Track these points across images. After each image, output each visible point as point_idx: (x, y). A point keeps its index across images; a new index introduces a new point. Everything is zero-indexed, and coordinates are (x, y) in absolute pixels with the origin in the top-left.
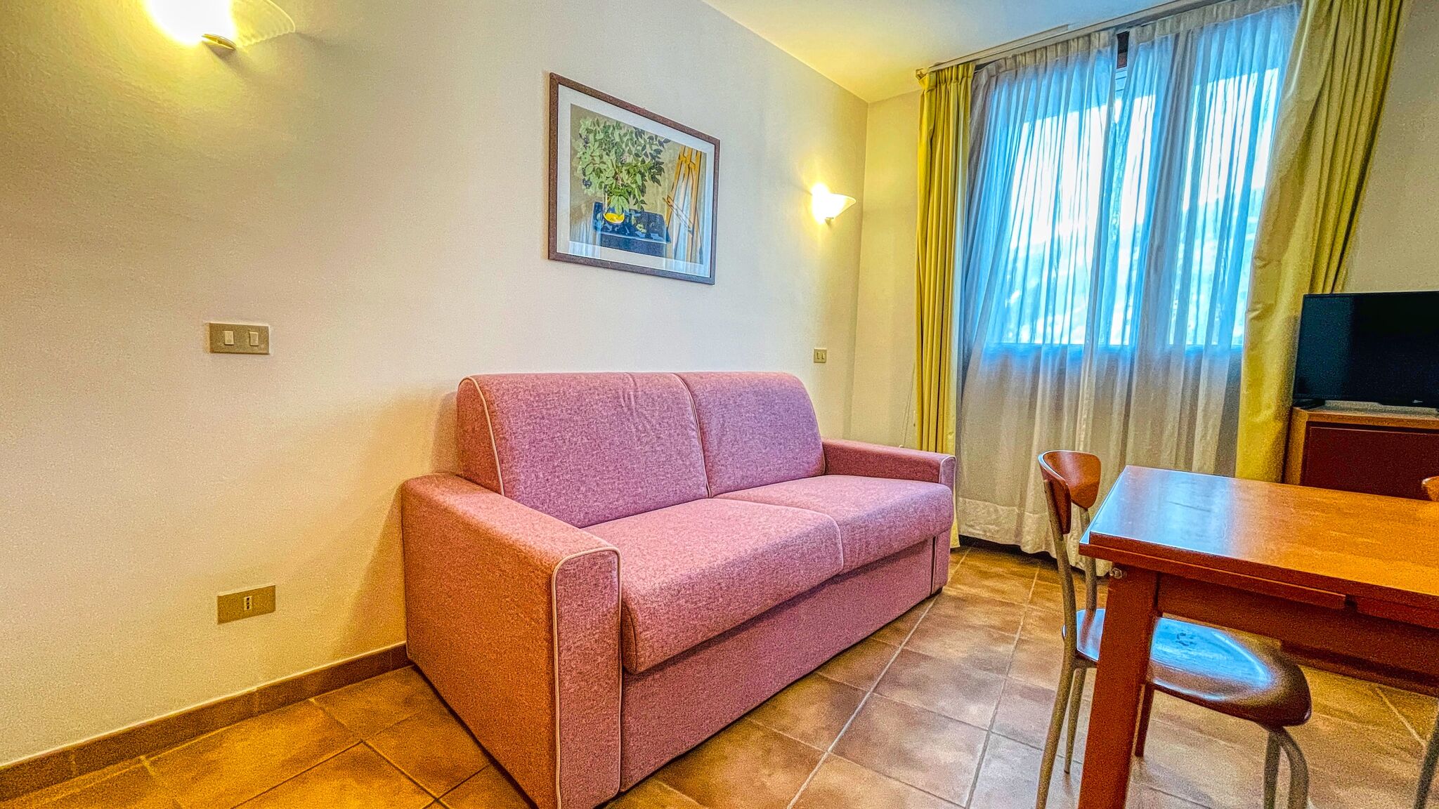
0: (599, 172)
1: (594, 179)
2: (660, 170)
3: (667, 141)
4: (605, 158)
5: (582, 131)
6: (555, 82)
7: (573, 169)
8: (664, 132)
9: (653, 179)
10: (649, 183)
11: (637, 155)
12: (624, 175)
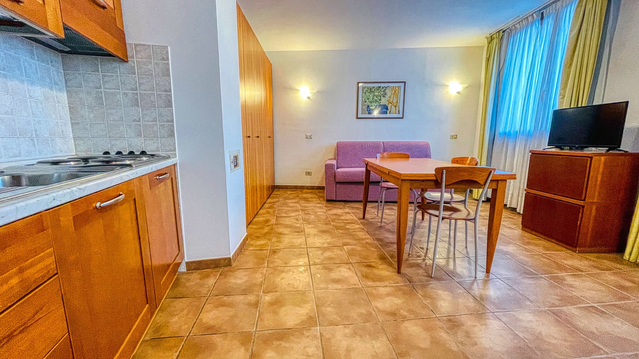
0: (368, 99)
1: (367, 101)
2: (386, 94)
3: (388, 87)
5: (365, 91)
6: (358, 83)
7: (362, 100)
8: (386, 85)
9: (384, 96)
10: (382, 98)
11: (379, 92)
12: (375, 98)
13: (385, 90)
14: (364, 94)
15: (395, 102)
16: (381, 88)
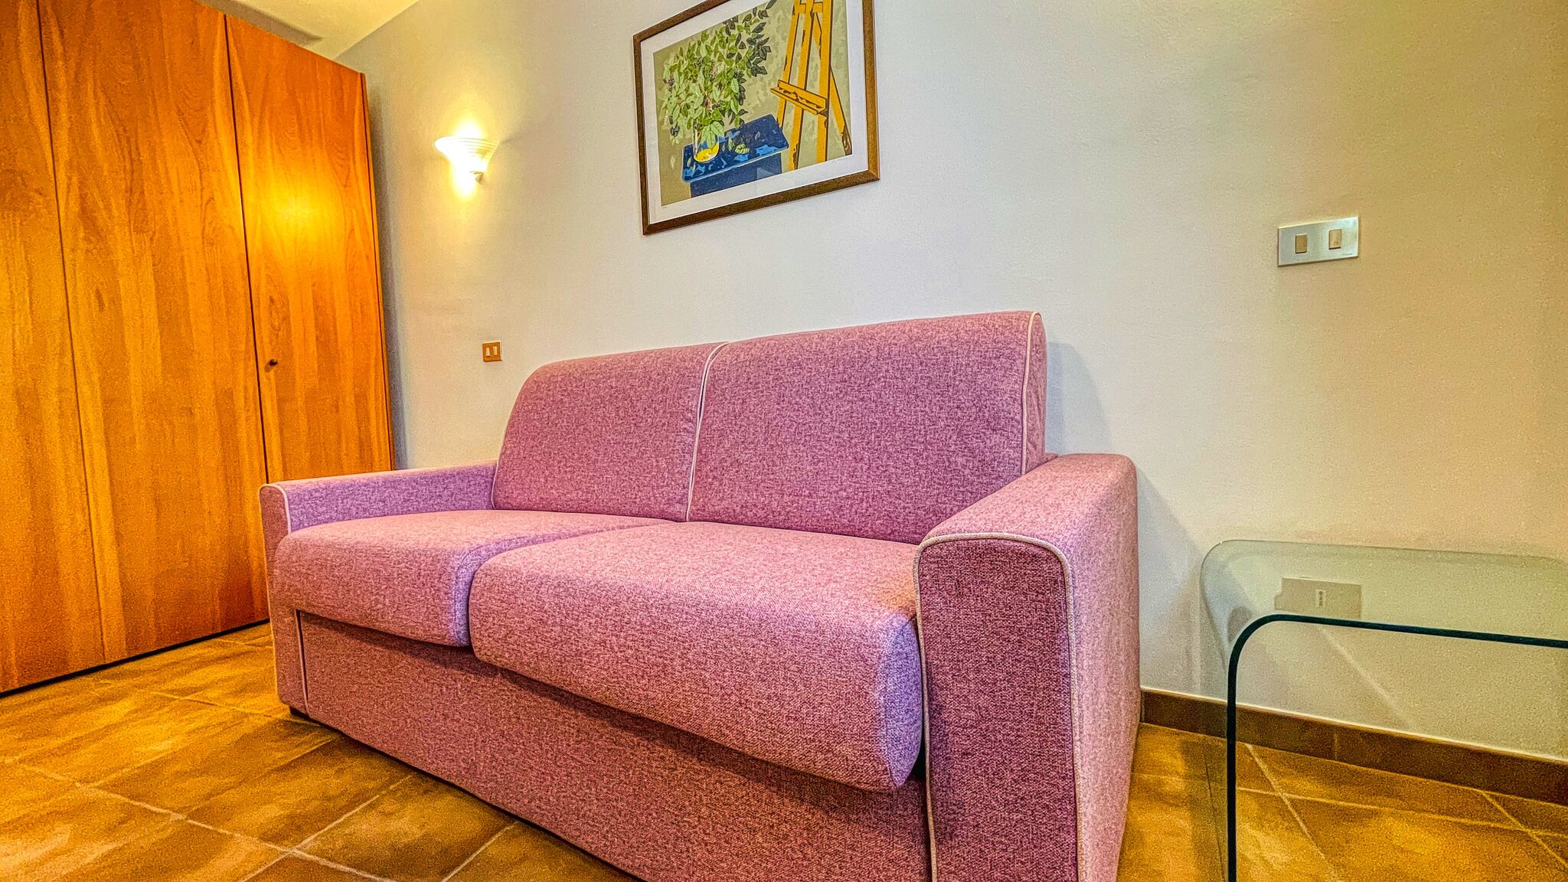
13: (760, 29)
14: (667, 86)
15: (817, 86)
16: (740, 23)
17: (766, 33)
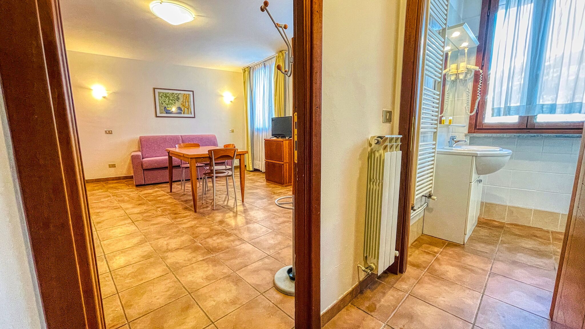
0: (165, 102)
2: (179, 99)
3: (180, 93)
4: (166, 99)
5: (161, 95)
6: (154, 89)
7: (159, 102)
8: (179, 92)
9: (177, 101)
10: (176, 102)
11: (173, 97)
12: (170, 101)
15: (187, 105)
16: (175, 94)
17: (179, 97)
